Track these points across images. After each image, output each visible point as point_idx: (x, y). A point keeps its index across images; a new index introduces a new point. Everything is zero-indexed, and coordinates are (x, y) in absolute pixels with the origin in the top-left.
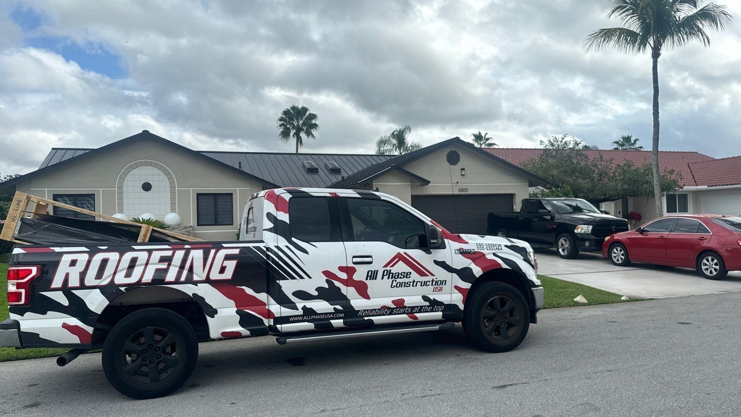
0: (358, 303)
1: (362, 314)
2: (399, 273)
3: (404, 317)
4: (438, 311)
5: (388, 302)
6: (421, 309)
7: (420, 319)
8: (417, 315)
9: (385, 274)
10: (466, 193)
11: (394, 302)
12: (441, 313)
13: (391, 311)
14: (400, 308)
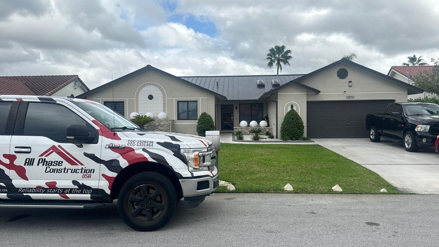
0: (18, 182)
1: (22, 191)
2: (52, 162)
3: (57, 196)
4: (87, 193)
5: (42, 183)
6: (71, 191)
7: (71, 199)
8: (68, 195)
9: (40, 162)
10: (352, 99)
11: (47, 184)
12: (89, 195)
13: (46, 191)
14: (53, 189)
